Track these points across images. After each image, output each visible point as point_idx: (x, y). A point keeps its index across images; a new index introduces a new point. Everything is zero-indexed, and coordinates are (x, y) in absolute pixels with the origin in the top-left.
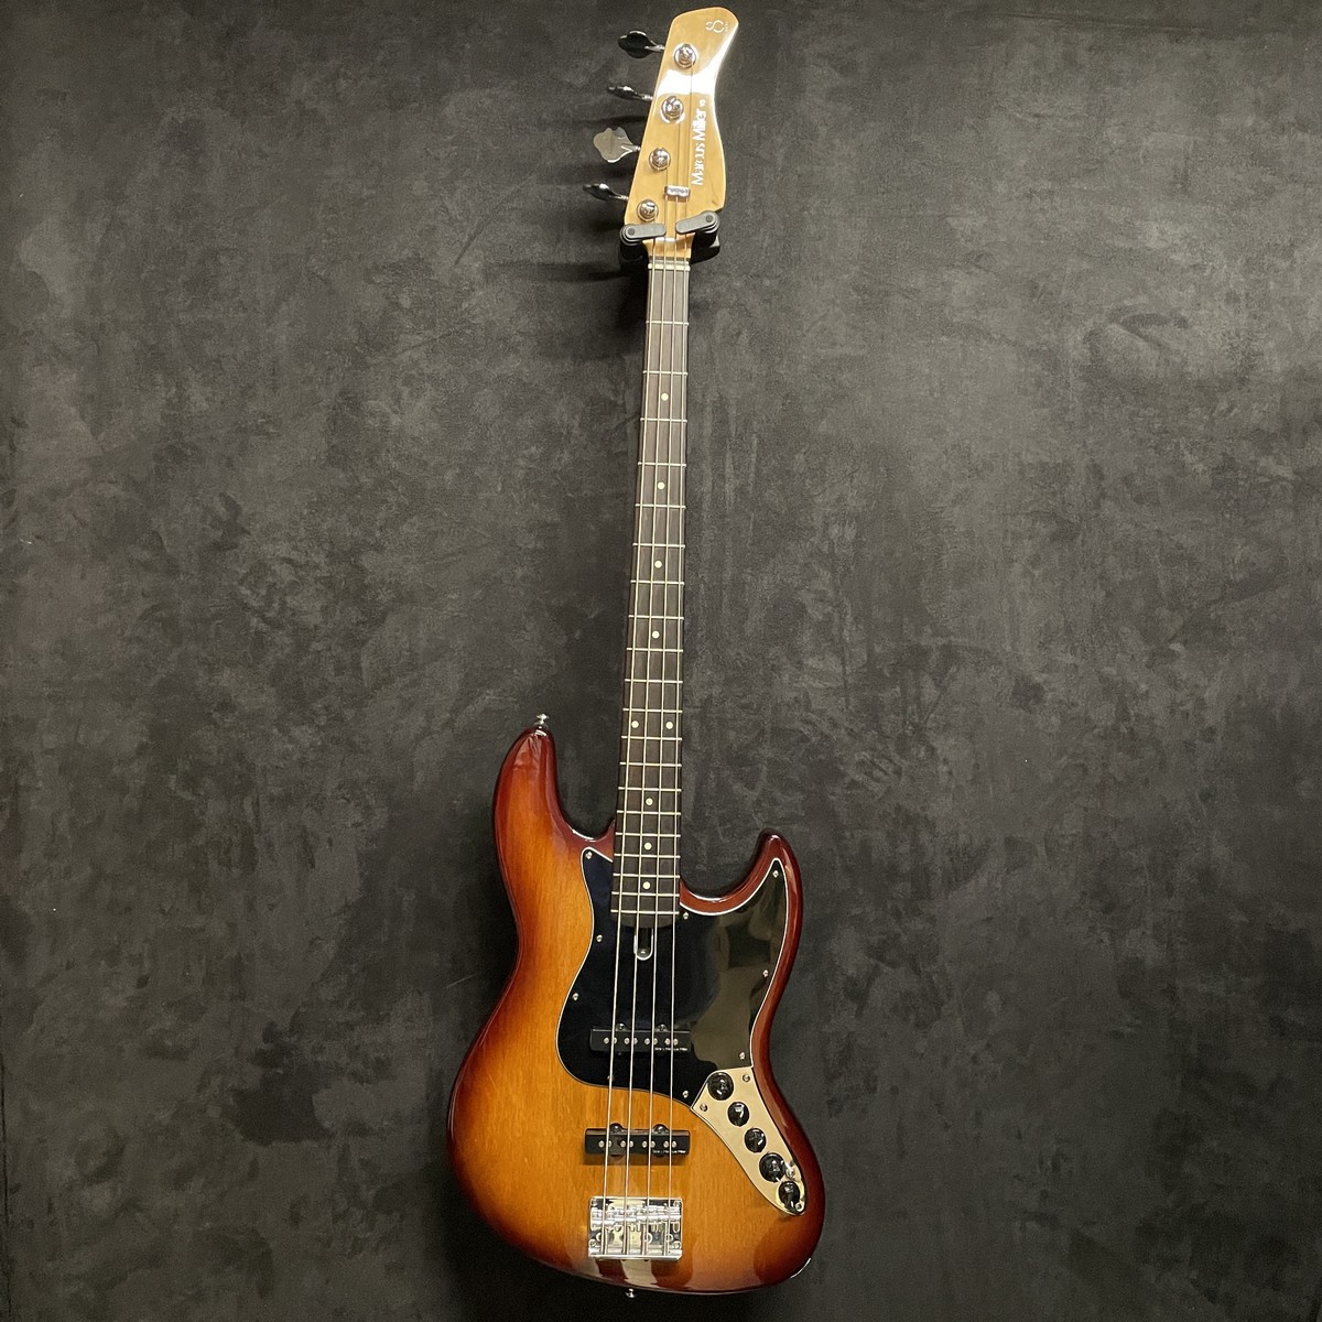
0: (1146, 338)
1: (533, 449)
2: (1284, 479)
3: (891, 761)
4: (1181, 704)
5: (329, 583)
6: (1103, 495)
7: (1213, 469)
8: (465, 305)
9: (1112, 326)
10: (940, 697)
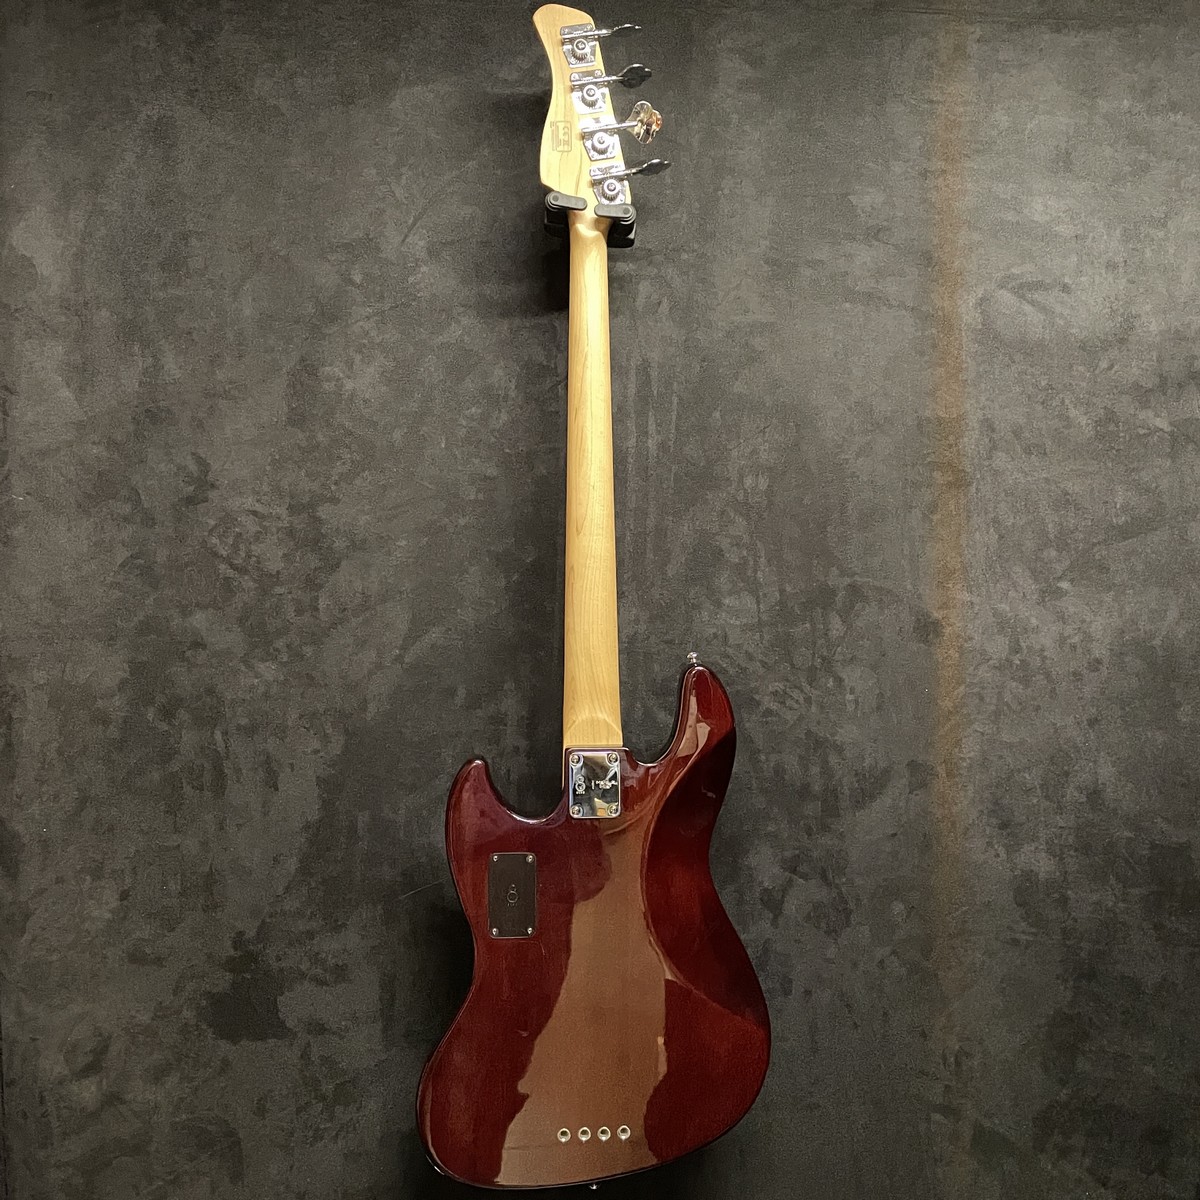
0: (1032, 303)
1: (473, 410)
2: (1161, 430)
3: (802, 691)
4: (1069, 637)
6: (994, 448)
7: (1096, 422)
8: (411, 279)
9: (1001, 292)
10: (846, 632)
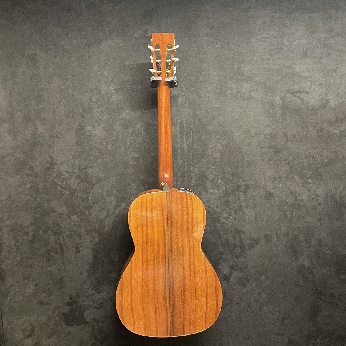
0: (297, 97)
2: (337, 133)
3: (233, 216)
4: (312, 196)
5: (79, 177)
6: (288, 141)
7: (317, 132)
8: (110, 100)
10: (245, 199)
